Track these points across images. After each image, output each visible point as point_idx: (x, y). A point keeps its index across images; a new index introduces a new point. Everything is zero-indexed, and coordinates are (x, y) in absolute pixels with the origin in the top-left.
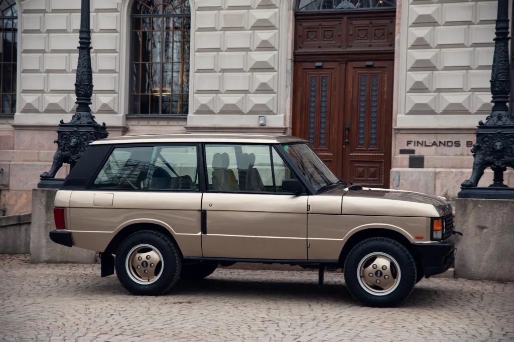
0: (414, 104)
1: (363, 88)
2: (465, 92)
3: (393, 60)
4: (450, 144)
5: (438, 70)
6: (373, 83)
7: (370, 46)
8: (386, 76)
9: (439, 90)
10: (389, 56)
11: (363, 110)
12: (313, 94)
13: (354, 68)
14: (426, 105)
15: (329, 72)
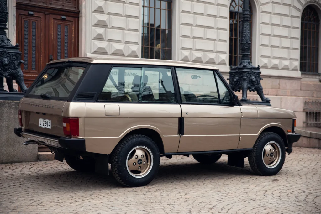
0: (97, 48)
1: (59, 33)
2: (122, 43)
3: (78, 18)
4: (115, 73)
5: (108, 28)
6: (65, 31)
7: (63, 6)
8: (73, 27)
9: (109, 40)
10: (76, 15)
11: (59, 48)
12: (26, 33)
13: (54, 19)
14: (104, 49)
15: (36, 19)
